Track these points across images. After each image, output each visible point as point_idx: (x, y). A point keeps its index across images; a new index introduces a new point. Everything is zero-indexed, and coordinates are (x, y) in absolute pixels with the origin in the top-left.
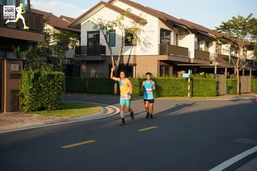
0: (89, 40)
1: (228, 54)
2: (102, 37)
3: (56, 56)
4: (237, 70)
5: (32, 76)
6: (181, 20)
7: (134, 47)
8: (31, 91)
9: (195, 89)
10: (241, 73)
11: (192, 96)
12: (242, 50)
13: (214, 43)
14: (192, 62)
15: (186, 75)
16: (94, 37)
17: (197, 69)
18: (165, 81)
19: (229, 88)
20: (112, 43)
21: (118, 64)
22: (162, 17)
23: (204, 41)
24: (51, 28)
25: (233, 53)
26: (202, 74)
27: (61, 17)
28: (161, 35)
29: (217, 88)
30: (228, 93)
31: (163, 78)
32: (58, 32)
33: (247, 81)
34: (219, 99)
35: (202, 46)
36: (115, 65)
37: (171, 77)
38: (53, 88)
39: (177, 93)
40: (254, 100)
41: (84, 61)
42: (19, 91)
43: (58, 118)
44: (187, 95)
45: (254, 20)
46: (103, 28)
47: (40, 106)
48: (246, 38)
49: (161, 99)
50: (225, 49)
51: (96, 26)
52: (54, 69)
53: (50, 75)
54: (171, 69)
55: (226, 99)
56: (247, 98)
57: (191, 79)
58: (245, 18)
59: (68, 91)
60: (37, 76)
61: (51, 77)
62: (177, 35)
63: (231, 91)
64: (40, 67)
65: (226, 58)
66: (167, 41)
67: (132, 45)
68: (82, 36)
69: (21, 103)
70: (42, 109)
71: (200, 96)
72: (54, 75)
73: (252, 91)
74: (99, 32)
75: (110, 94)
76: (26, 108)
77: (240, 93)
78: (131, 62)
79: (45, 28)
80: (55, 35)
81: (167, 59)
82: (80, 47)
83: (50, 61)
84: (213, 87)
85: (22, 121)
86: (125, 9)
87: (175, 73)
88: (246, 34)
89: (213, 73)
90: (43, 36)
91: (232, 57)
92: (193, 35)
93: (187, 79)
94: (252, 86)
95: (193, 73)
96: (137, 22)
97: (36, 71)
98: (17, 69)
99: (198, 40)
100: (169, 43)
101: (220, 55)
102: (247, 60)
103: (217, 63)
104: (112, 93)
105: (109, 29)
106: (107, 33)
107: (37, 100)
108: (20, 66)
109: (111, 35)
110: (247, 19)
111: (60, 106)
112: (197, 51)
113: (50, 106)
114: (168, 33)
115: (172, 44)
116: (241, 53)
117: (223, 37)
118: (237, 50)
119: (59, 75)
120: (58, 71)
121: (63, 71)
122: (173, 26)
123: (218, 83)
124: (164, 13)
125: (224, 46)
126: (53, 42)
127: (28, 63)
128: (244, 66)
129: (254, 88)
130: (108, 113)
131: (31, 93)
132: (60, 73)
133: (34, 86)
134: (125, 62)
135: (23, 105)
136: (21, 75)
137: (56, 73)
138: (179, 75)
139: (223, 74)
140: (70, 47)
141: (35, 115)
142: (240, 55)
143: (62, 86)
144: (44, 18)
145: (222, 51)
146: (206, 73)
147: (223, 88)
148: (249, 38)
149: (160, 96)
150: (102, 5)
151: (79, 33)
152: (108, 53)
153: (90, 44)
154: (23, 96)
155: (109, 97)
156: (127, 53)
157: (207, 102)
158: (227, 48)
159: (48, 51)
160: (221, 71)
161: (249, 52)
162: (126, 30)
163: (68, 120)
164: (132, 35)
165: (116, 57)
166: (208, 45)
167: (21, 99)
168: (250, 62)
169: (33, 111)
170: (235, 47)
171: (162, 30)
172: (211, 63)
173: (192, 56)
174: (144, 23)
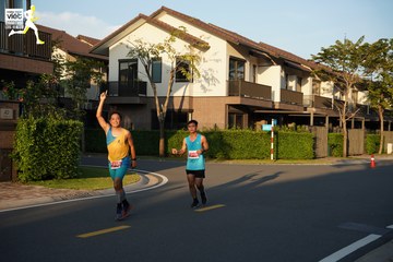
0: (121, 72)
1: (330, 96)
2: (141, 68)
3: (72, 96)
4: (343, 121)
5: (33, 128)
6: (261, 44)
7: (190, 84)
8: (32, 150)
9: (281, 148)
10: (349, 125)
11: (277, 159)
12: (350, 90)
13: (310, 79)
14: (277, 107)
15: (267, 128)
16: (129, 68)
17: (283, 118)
18: (236, 136)
19: (332, 147)
20: (156, 77)
21: (165, 110)
22: (232, 40)
23: (295, 77)
24: (64, 54)
25: (338, 94)
26: (291, 125)
27: (80, 37)
28: (231, 66)
29: (314, 147)
30: (331, 155)
31: (233, 130)
32: (73, 59)
33: (358, 137)
34: (316, 163)
35: (292, 84)
36: (161, 110)
37: (246, 130)
38: (66, 145)
39: (255, 155)
40: (368, 165)
41: (113, 105)
42: (12, 149)
43: (73, 192)
44: (269, 157)
45: (366, 45)
46: (143, 54)
47: (45, 172)
48: (356, 72)
49: (231, 162)
50: (326, 89)
51: (132, 52)
52: (67, 117)
53: (60, 126)
54: (245, 117)
55: (327, 164)
56: (359, 162)
57: (276, 133)
58: (355, 43)
59: (89, 150)
60: (41, 126)
61: (62, 128)
62: (254, 66)
63: (335, 152)
64: (46, 114)
65: (327, 102)
66: (239, 75)
67: (188, 81)
68: (110, 66)
69: (16, 168)
70: (48, 177)
71: (288, 159)
72: (67, 126)
73: (366, 151)
74: (137, 60)
75: (153, 154)
76: (23, 177)
77: (348, 155)
78: (186, 106)
79: (54, 54)
80: (69, 64)
81: (239, 103)
82: (108, 82)
83: (60, 104)
84: (308, 147)
85: (17, 197)
86: (176, 26)
87: (252, 124)
88: (356, 67)
89: (308, 123)
90: (52, 66)
91: (336, 100)
92: (279, 67)
93: (270, 132)
94: (365, 144)
95: (278, 123)
96: (194, 46)
97: (40, 120)
98: (10, 116)
99: (287, 75)
100: (243, 79)
101: (318, 98)
102: (358, 106)
103: (314, 110)
104: (155, 153)
105: (151, 56)
106: (149, 62)
107: (40, 164)
108: (14, 112)
109: (155, 65)
110: (357, 45)
111: (76, 173)
112: (285, 91)
113: (60, 174)
114: (242, 63)
115: (247, 79)
116: (350, 95)
117: (323, 71)
118: (343, 90)
119: (75, 125)
120: (74, 119)
121: (82, 119)
122: (249, 54)
123: (315, 139)
124: (234, 34)
125: (324, 85)
126: (65, 75)
127: (27, 107)
128: (353, 115)
129: (369, 147)
130: (150, 184)
131: (31, 152)
132: (77, 122)
133: (36, 142)
134: (177, 107)
135: (18, 171)
136: (16, 125)
137: (71, 122)
138: (258, 127)
139: (323, 125)
140: (92, 82)
141: (38, 187)
142: (348, 97)
143: (80, 142)
144: (53, 39)
145: (322, 91)
146: (297, 124)
147: (323, 148)
148: (360, 72)
149: (229, 159)
150: (142, 21)
151: (107, 62)
152: (150, 93)
153: (123, 79)
154: (19, 158)
155: (151, 159)
156: (179, 93)
157: (298, 167)
158: (328, 87)
159: (59, 88)
160: (319, 121)
161: (361, 95)
162: (177, 58)
163: (87, 195)
164: (186, 66)
165: (162, 99)
166: (300, 82)
167: (15, 162)
168: (363, 109)
169: (35, 180)
170: (340, 85)
171: (232, 59)
172: (305, 109)
173: (277, 98)
174: (205, 48)
